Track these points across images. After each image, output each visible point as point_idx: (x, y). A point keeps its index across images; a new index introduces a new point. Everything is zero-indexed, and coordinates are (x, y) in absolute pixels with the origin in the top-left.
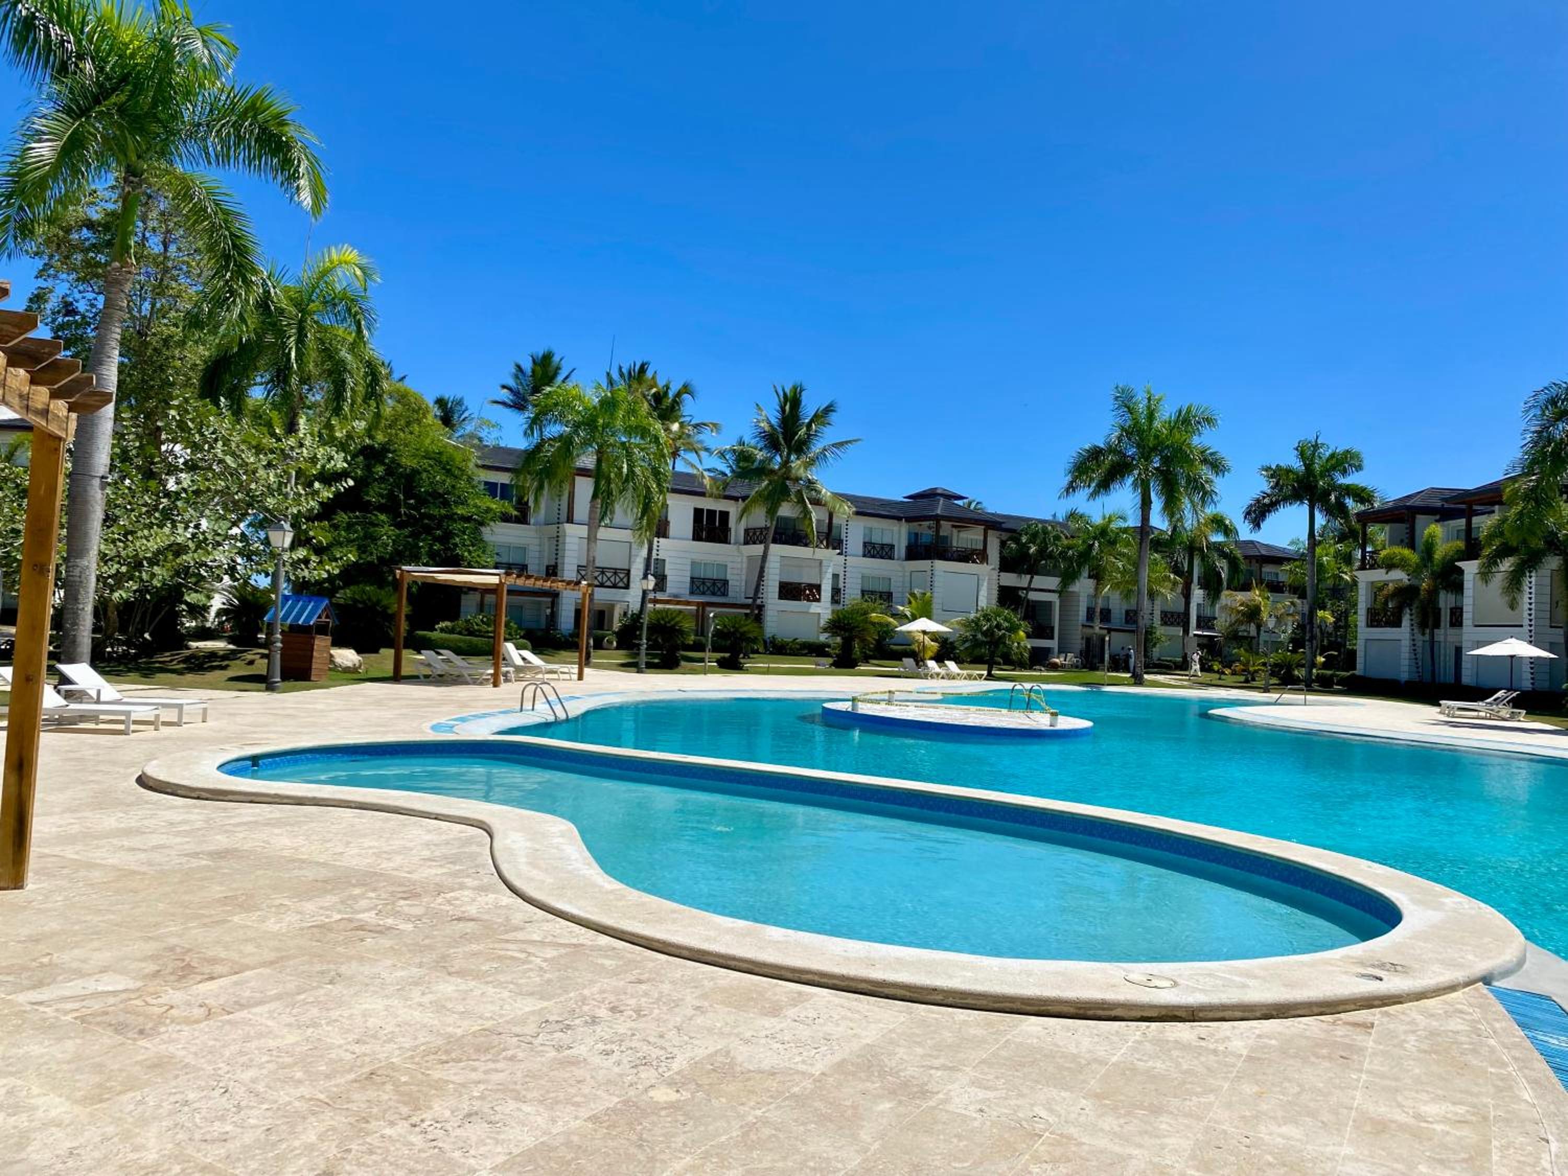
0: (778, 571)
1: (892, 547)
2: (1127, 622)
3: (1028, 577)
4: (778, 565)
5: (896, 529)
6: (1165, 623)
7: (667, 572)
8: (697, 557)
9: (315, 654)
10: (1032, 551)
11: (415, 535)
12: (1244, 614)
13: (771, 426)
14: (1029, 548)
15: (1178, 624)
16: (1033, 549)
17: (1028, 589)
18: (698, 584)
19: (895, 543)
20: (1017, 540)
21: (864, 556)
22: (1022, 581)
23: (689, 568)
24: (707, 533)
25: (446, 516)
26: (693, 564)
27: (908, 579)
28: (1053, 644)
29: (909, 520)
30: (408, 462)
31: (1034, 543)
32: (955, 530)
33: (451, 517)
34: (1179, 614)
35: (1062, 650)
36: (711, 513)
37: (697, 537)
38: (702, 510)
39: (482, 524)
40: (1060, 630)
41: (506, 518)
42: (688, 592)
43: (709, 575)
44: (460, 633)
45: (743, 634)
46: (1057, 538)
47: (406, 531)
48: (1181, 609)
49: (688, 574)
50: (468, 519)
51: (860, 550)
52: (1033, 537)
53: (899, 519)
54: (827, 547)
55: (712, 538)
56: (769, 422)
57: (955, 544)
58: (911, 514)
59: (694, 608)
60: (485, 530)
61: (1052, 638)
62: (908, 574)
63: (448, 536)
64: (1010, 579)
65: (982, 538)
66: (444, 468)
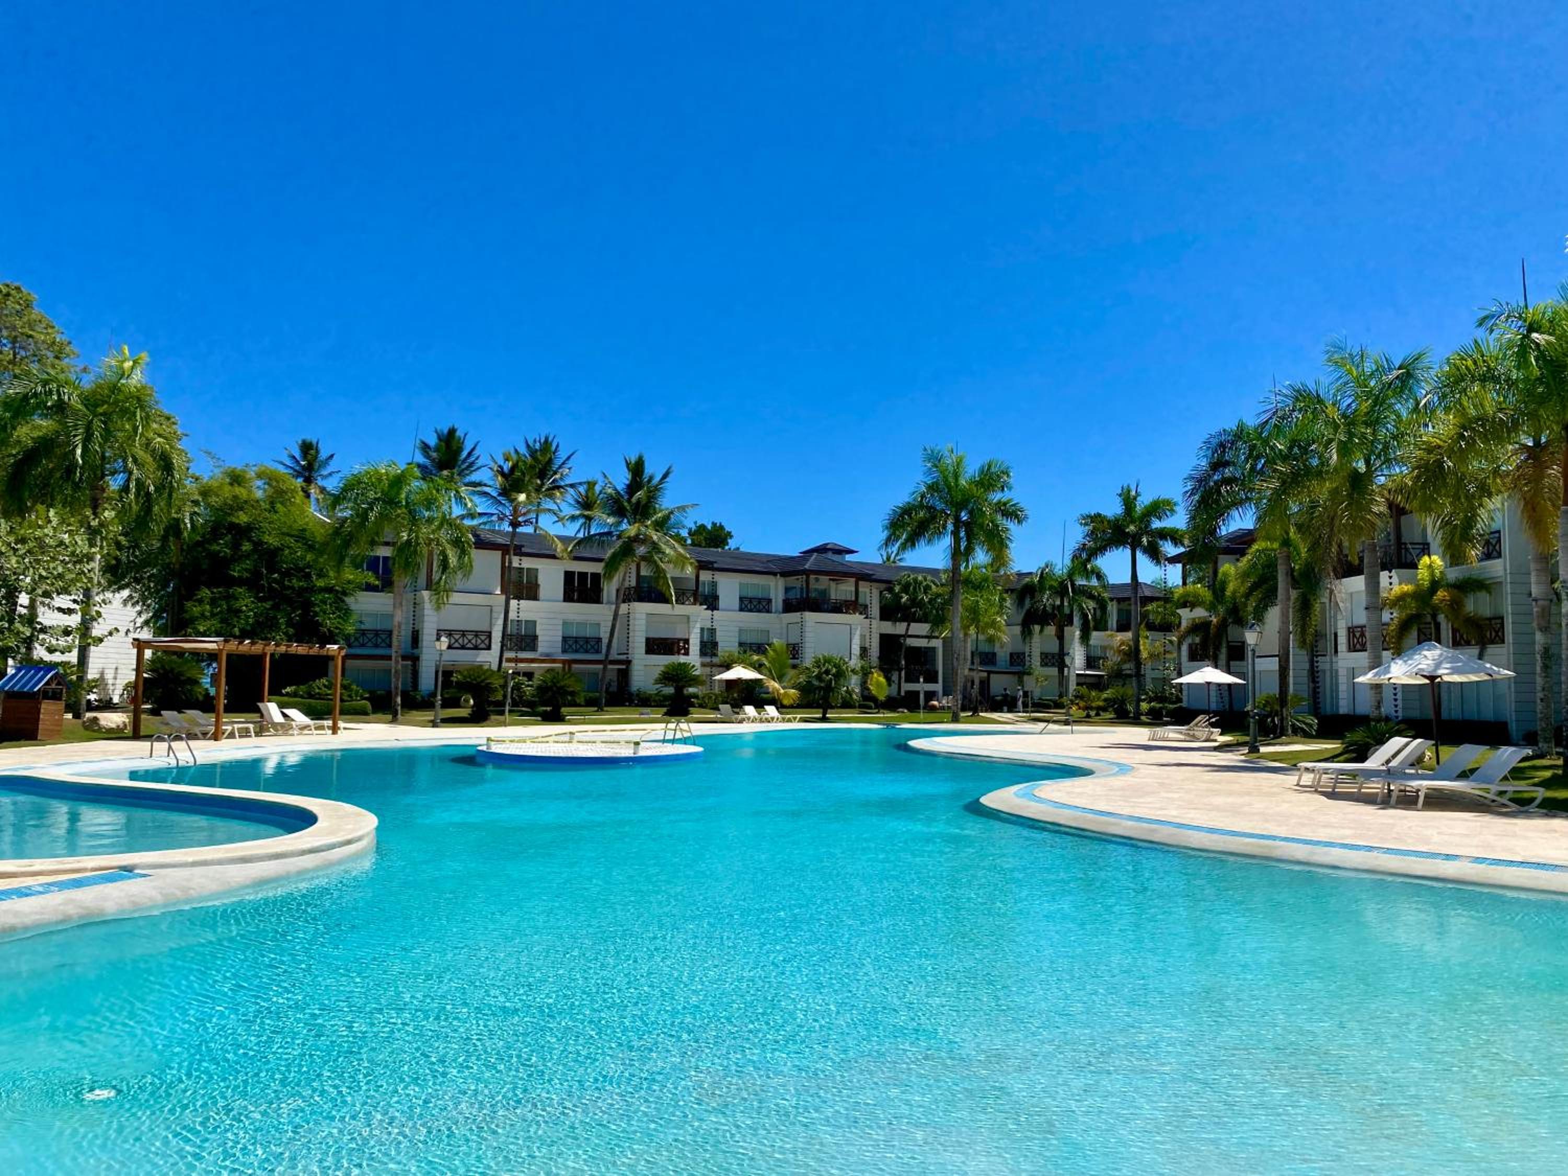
0: (644, 628)
1: (770, 601)
2: (1012, 664)
3: (906, 624)
4: (644, 622)
5: (772, 584)
6: (1044, 664)
7: (538, 632)
8: (571, 617)
9: (41, 716)
10: (903, 600)
11: (276, 607)
12: (1125, 654)
13: (618, 493)
14: (902, 597)
15: (1053, 665)
16: (905, 598)
17: (907, 636)
18: (571, 642)
19: (772, 596)
20: (890, 590)
21: (741, 610)
22: (899, 628)
23: (560, 627)
24: (579, 596)
25: (307, 588)
26: (565, 623)
27: (785, 631)
28: (938, 687)
29: (784, 574)
30: (272, 540)
31: (907, 594)
32: (833, 584)
33: (312, 590)
34: (1053, 655)
35: (946, 693)
36: (583, 575)
37: (568, 598)
38: (573, 573)
39: (345, 593)
40: (944, 673)
41: (370, 588)
42: (560, 650)
43: (582, 634)
44: (302, 697)
45: (562, 687)
46: (927, 588)
47: (268, 605)
48: (1056, 649)
49: (560, 633)
50: (329, 590)
51: (736, 604)
52: (906, 588)
53: (775, 574)
54: (694, 604)
55: (584, 599)
56: (615, 489)
57: (833, 597)
58: (786, 569)
59: (560, 665)
60: (349, 600)
61: (936, 682)
62: (784, 626)
63: (307, 606)
64: (889, 628)
65: (853, 589)
66: (305, 544)
